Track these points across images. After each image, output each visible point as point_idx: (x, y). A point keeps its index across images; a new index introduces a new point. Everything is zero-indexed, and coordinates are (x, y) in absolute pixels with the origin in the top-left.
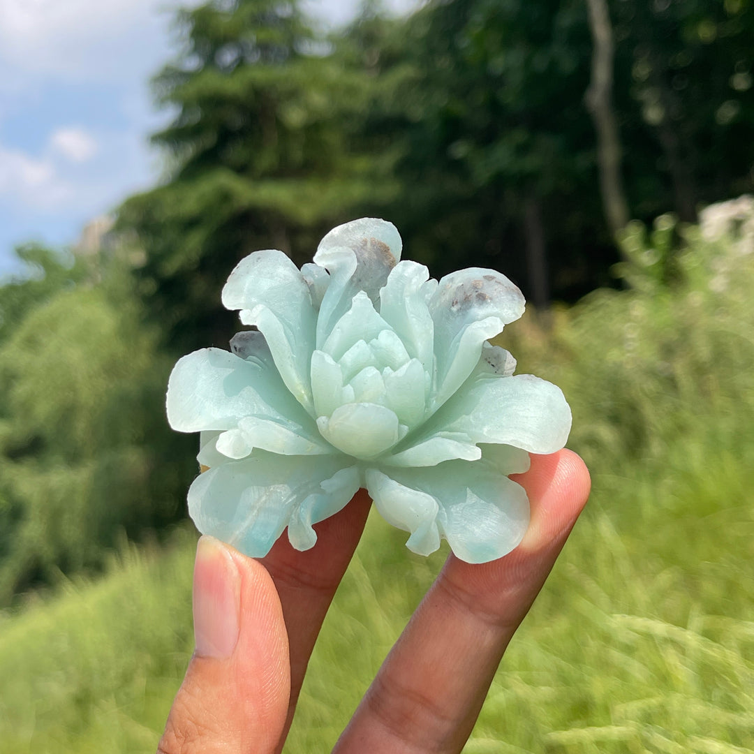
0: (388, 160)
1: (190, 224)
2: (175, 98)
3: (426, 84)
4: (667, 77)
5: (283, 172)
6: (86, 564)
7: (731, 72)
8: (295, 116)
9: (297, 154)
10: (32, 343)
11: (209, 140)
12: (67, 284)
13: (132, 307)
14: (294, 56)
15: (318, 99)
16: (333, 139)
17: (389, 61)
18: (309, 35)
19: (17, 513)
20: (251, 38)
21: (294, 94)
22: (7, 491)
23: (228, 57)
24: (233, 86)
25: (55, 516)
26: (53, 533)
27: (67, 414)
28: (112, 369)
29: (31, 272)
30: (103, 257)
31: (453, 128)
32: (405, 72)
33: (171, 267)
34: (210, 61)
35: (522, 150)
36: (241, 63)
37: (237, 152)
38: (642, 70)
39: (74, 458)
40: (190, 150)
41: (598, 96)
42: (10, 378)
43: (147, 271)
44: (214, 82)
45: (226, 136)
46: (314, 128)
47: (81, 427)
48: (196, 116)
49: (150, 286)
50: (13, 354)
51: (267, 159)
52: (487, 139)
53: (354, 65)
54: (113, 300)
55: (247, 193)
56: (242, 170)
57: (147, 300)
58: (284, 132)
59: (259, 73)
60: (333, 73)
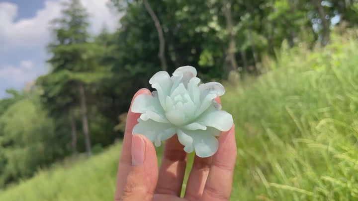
0: (110, 68)
1: (57, 83)
2: (53, 51)
3: (119, 50)
4: (177, 50)
5: (82, 70)
6: (26, 175)
7: (191, 49)
8: (85, 57)
9: (86, 66)
10: (11, 115)
11: (62, 62)
12: (21, 99)
13: (40, 106)
14: (85, 42)
15: (91, 53)
16: (95, 63)
17: (109, 44)
18: (89, 37)
19: (5, 162)
20: (73, 37)
21: (85, 51)
22: (3, 156)
23: (67, 41)
24: (69, 49)
25: (16, 162)
26: (16, 167)
27: (21, 134)
28: (34, 121)
29: (10, 96)
30: (31, 92)
31: (126, 61)
32: (113, 47)
33: (51, 95)
34: (62, 42)
35: (143, 66)
36: (70, 43)
37: (69, 65)
38: (171, 48)
39: (22, 146)
40: (57, 64)
41: (161, 54)
42: (4, 125)
43: (45, 95)
44: (63, 48)
45: (66, 61)
46: (90, 60)
47: (25, 138)
48: (58, 56)
49: (45, 100)
50: (5, 118)
51: (77, 67)
52: (134, 64)
53: (100, 44)
54: (34, 103)
55: (72, 76)
56: (71, 70)
57: (44, 104)
58: (82, 60)
59: (75, 46)
60: (95, 46)
